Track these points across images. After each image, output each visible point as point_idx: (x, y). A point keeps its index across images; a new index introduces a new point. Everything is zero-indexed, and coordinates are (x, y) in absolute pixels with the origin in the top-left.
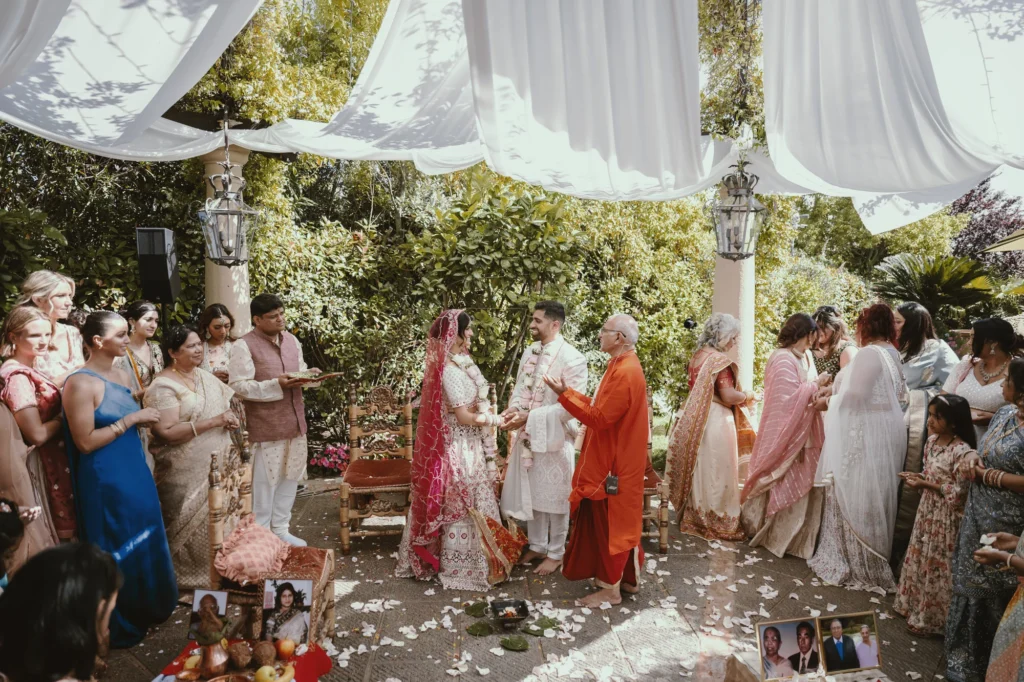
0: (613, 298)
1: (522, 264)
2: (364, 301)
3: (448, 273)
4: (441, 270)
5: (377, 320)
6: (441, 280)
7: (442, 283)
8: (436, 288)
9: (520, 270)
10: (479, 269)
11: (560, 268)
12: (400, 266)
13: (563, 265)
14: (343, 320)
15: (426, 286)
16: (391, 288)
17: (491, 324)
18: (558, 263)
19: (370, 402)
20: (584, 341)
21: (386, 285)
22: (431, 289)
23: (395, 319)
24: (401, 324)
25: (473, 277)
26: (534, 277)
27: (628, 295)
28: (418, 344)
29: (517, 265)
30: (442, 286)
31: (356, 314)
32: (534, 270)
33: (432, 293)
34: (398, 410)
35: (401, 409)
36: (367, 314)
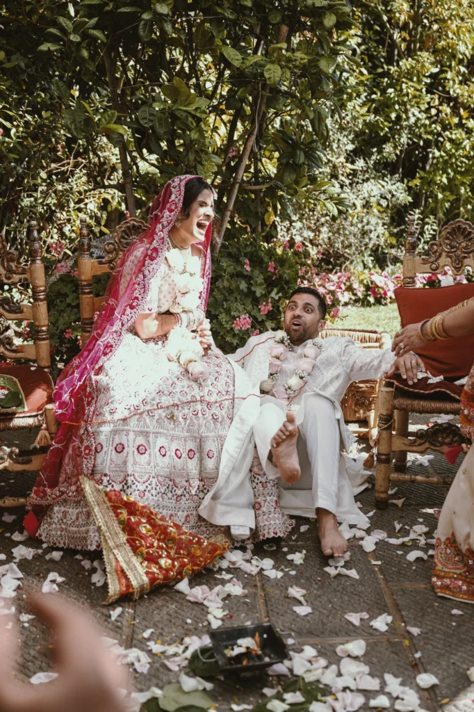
0: (408, 88)
3: (109, 8)
4: (95, 3)
6: (94, 21)
7: (96, 27)
8: (85, 36)
12: (35, 18)
16: (23, 65)
17: (191, 108)
20: (360, 164)
21: (13, 58)
22: (75, 38)
23: (29, 118)
24: (40, 127)
25: (155, 13)
26: (275, 18)
27: (436, 84)
28: (76, 165)
30: (97, 33)
33: (79, 45)
34: (19, 274)
35: (24, 272)
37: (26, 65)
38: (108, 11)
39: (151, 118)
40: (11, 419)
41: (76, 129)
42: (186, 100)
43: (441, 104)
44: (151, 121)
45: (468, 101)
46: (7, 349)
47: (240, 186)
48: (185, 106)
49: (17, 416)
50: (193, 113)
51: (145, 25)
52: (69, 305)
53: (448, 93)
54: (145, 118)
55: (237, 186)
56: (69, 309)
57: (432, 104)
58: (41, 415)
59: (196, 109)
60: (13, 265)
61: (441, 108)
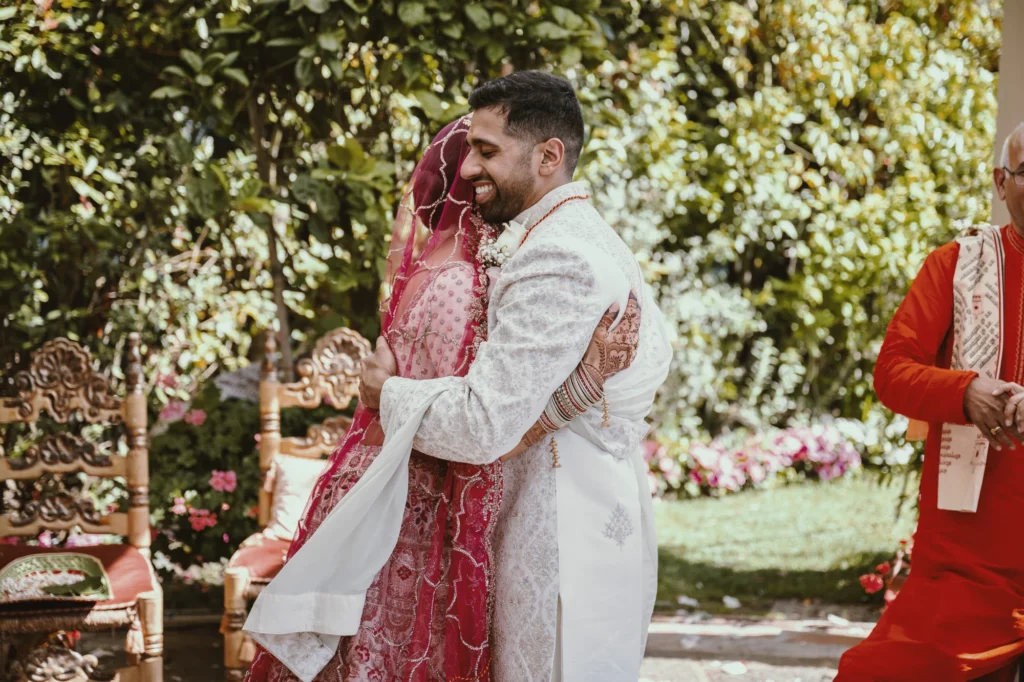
1: (461, 17)
3: (255, 39)
4: (236, 30)
6: (232, 56)
7: (234, 65)
8: (219, 78)
9: (455, 32)
10: (335, 27)
11: (564, 26)
13: (574, 20)
15: (190, 71)
16: (124, 108)
17: (368, 178)
18: (560, 13)
19: (28, 388)
20: (673, 263)
21: (112, 96)
22: (204, 80)
24: (150, 200)
25: (319, 48)
26: (496, 54)
28: (203, 261)
29: (446, 17)
30: (238, 75)
31: (22, 170)
32: (495, 33)
33: (210, 91)
34: (109, 408)
35: (116, 406)
36: (53, 172)
37: (130, 108)
38: (253, 45)
39: (311, 191)
40: (88, 612)
41: (202, 204)
42: (361, 167)
43: (806, 171)
44: (309, 193)
46: (86, 520)
48: (360, 175)
49: (96, 607)
50: (372, 184)
51: (304, 65)
52: (181, 467)
54: (301, 190)
56: (180, 473)
57: (792, 170)
58: (133, 607)
59: (376, 179)
60: (101, 396)
61: (808, 176)
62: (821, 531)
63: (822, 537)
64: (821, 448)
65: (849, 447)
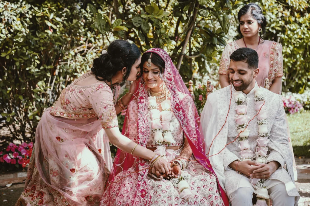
2: (35, 6)
5: (49, 24)
14: (17, 25)
17: (160, 17)
28: (89, 48)
31: (29, 18)
36: (40, 19)
39: (139, 22)
42: (157, 13)
43: (284, 10)
44: (139, 24)
45: (299, 8)
47: (184, 57)
48: (157, 16)
53: (288, 4)
54: (136, 23)
55: (182, 56)
57: (279, 10)
59: (162, 18)
61: (284, 12)
62: (296, 132)
63: (297, 134)
64: (290, 103)
65: (298, 102)
